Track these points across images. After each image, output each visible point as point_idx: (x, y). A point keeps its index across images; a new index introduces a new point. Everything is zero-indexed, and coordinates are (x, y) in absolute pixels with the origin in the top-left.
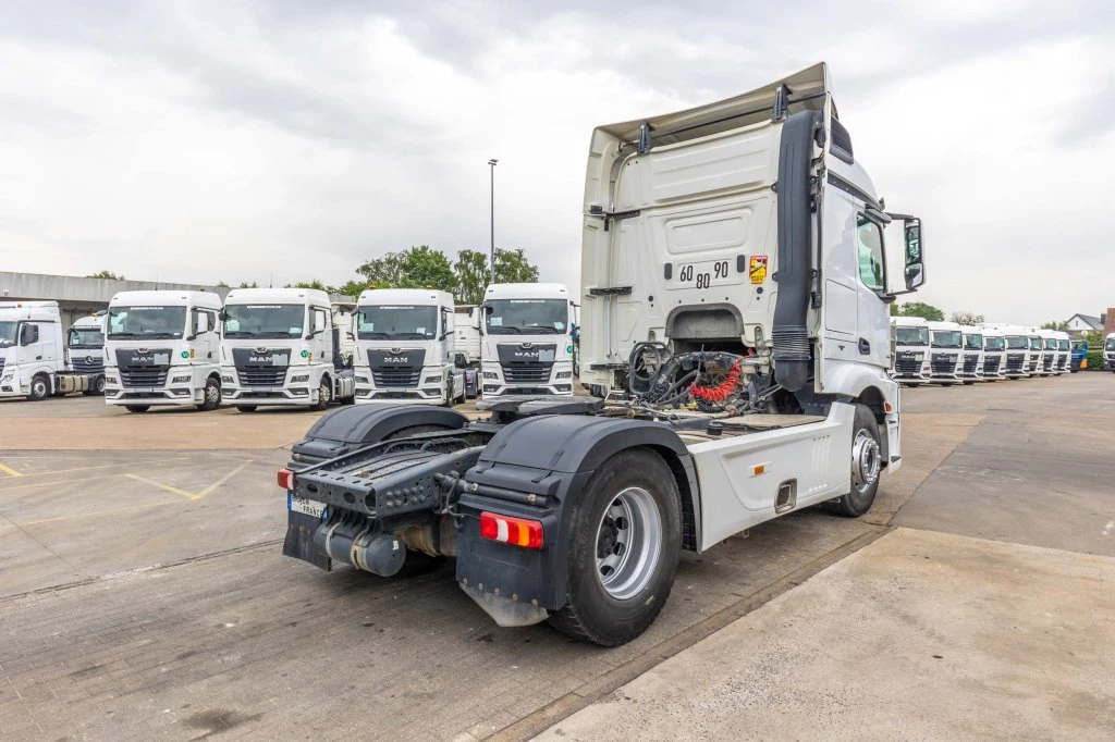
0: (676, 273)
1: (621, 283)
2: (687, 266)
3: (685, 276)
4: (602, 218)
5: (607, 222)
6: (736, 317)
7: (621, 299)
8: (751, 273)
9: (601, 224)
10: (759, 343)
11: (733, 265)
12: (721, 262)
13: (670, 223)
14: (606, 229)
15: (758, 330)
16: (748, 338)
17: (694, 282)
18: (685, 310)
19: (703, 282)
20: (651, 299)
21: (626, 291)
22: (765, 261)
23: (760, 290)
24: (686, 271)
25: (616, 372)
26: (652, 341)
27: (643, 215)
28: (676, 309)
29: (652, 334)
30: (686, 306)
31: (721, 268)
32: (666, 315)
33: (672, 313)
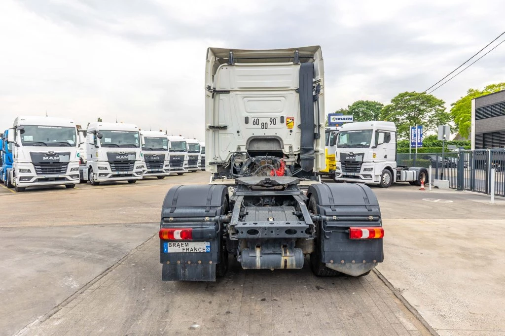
0: (251, 121)
1: (222, 124)
2: (256, 119)
3: (256, 122)
4: (211, 92)
5: (213, 94)
6: (281, 142)
7: (221, 131)
8: (287, 124)
9: (211, 94)
10: (291, 153)
11: (278, 121)
12: (273, 119)
13: (245, 99)
14: (213, 97)
15: (291, 147)
16: (286, 150)
17: (260, 126)
18: (256, 138)
19: (264, 126)
20: (238, 132)
21: (225, 128)
22: (293, 120)
23: (291, 131)
24: (255, 121)
25: (218, 166)
26: (239, 151)
27: (231, 93)
28: (251, 137)
29: (239, 148)
30: (257, 136)
31: (273, 121)
32: (246, 140)
33: (249, 139)
